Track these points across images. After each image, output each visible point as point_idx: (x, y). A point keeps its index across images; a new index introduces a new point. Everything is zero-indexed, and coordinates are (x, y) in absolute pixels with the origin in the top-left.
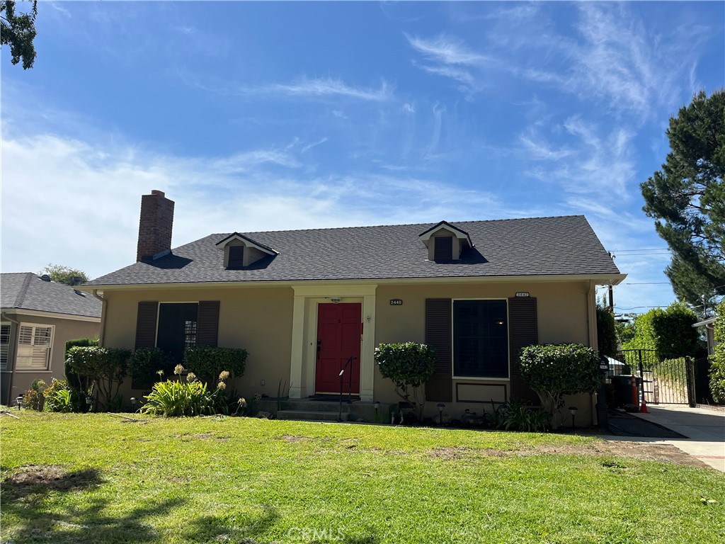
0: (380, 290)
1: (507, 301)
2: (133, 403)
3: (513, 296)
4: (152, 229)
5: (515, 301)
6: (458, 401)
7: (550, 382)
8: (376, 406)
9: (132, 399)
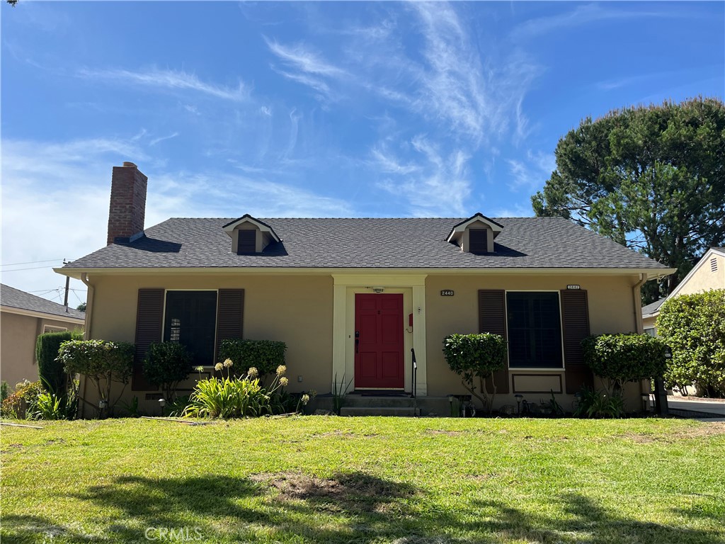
0: (430, 280)
1: (559, 293)
2: (163, 405)
3: (564, 288)
4: (128, 206)
5: (566, 292)
6: (514, 392)
7: (629, 371)
8: (451, 399)
9: (161, 400)
